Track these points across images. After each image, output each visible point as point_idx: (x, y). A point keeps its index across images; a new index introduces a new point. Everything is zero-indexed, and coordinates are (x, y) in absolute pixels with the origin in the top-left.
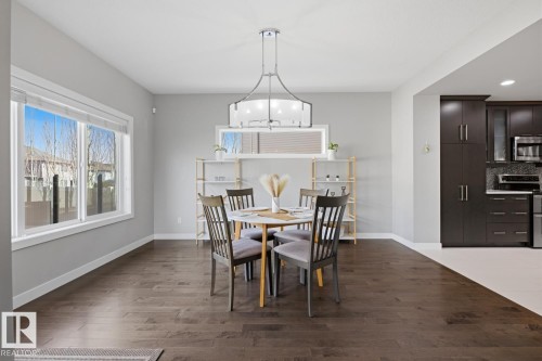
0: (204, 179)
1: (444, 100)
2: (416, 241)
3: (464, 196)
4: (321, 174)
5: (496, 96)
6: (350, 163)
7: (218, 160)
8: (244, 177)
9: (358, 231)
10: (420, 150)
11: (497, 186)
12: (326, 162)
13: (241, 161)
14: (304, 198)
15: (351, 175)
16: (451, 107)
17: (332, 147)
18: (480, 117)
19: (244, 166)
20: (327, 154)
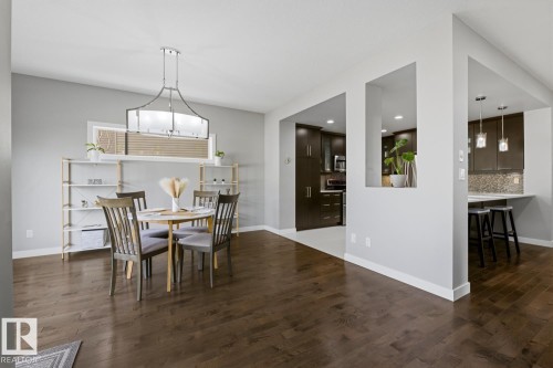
0: (70, 182)
1: (299, 126)
2: (280, 228)
3: (309, 195)
4: (208, 177)
5: (325, 128)
6: (234, 169)
7: (93, 161)
8: (125, 180)
9: (240, 226)
10: (284, 161)
11: (327, 188)
12: (213, 168)
13: (121, 163)
14: (197, 199)
15: (234, 179)
16: (302, 132)
17: (219, 154)
18: (317, 141)
19: (125, 169)
20: (213, 159)
